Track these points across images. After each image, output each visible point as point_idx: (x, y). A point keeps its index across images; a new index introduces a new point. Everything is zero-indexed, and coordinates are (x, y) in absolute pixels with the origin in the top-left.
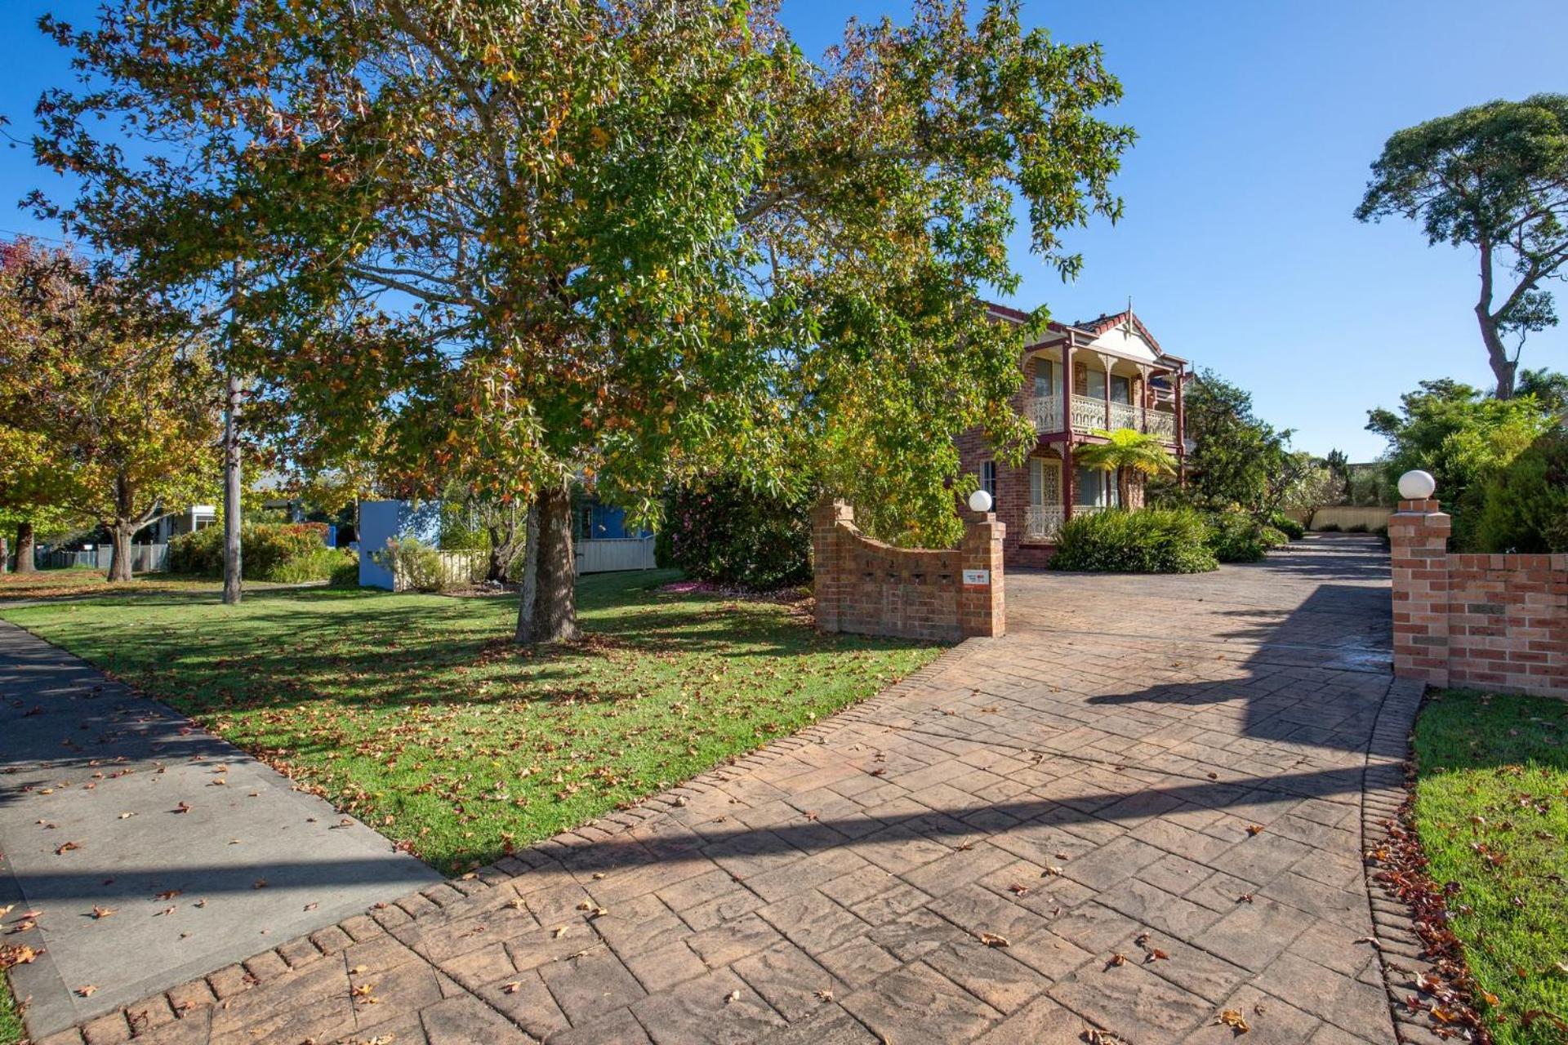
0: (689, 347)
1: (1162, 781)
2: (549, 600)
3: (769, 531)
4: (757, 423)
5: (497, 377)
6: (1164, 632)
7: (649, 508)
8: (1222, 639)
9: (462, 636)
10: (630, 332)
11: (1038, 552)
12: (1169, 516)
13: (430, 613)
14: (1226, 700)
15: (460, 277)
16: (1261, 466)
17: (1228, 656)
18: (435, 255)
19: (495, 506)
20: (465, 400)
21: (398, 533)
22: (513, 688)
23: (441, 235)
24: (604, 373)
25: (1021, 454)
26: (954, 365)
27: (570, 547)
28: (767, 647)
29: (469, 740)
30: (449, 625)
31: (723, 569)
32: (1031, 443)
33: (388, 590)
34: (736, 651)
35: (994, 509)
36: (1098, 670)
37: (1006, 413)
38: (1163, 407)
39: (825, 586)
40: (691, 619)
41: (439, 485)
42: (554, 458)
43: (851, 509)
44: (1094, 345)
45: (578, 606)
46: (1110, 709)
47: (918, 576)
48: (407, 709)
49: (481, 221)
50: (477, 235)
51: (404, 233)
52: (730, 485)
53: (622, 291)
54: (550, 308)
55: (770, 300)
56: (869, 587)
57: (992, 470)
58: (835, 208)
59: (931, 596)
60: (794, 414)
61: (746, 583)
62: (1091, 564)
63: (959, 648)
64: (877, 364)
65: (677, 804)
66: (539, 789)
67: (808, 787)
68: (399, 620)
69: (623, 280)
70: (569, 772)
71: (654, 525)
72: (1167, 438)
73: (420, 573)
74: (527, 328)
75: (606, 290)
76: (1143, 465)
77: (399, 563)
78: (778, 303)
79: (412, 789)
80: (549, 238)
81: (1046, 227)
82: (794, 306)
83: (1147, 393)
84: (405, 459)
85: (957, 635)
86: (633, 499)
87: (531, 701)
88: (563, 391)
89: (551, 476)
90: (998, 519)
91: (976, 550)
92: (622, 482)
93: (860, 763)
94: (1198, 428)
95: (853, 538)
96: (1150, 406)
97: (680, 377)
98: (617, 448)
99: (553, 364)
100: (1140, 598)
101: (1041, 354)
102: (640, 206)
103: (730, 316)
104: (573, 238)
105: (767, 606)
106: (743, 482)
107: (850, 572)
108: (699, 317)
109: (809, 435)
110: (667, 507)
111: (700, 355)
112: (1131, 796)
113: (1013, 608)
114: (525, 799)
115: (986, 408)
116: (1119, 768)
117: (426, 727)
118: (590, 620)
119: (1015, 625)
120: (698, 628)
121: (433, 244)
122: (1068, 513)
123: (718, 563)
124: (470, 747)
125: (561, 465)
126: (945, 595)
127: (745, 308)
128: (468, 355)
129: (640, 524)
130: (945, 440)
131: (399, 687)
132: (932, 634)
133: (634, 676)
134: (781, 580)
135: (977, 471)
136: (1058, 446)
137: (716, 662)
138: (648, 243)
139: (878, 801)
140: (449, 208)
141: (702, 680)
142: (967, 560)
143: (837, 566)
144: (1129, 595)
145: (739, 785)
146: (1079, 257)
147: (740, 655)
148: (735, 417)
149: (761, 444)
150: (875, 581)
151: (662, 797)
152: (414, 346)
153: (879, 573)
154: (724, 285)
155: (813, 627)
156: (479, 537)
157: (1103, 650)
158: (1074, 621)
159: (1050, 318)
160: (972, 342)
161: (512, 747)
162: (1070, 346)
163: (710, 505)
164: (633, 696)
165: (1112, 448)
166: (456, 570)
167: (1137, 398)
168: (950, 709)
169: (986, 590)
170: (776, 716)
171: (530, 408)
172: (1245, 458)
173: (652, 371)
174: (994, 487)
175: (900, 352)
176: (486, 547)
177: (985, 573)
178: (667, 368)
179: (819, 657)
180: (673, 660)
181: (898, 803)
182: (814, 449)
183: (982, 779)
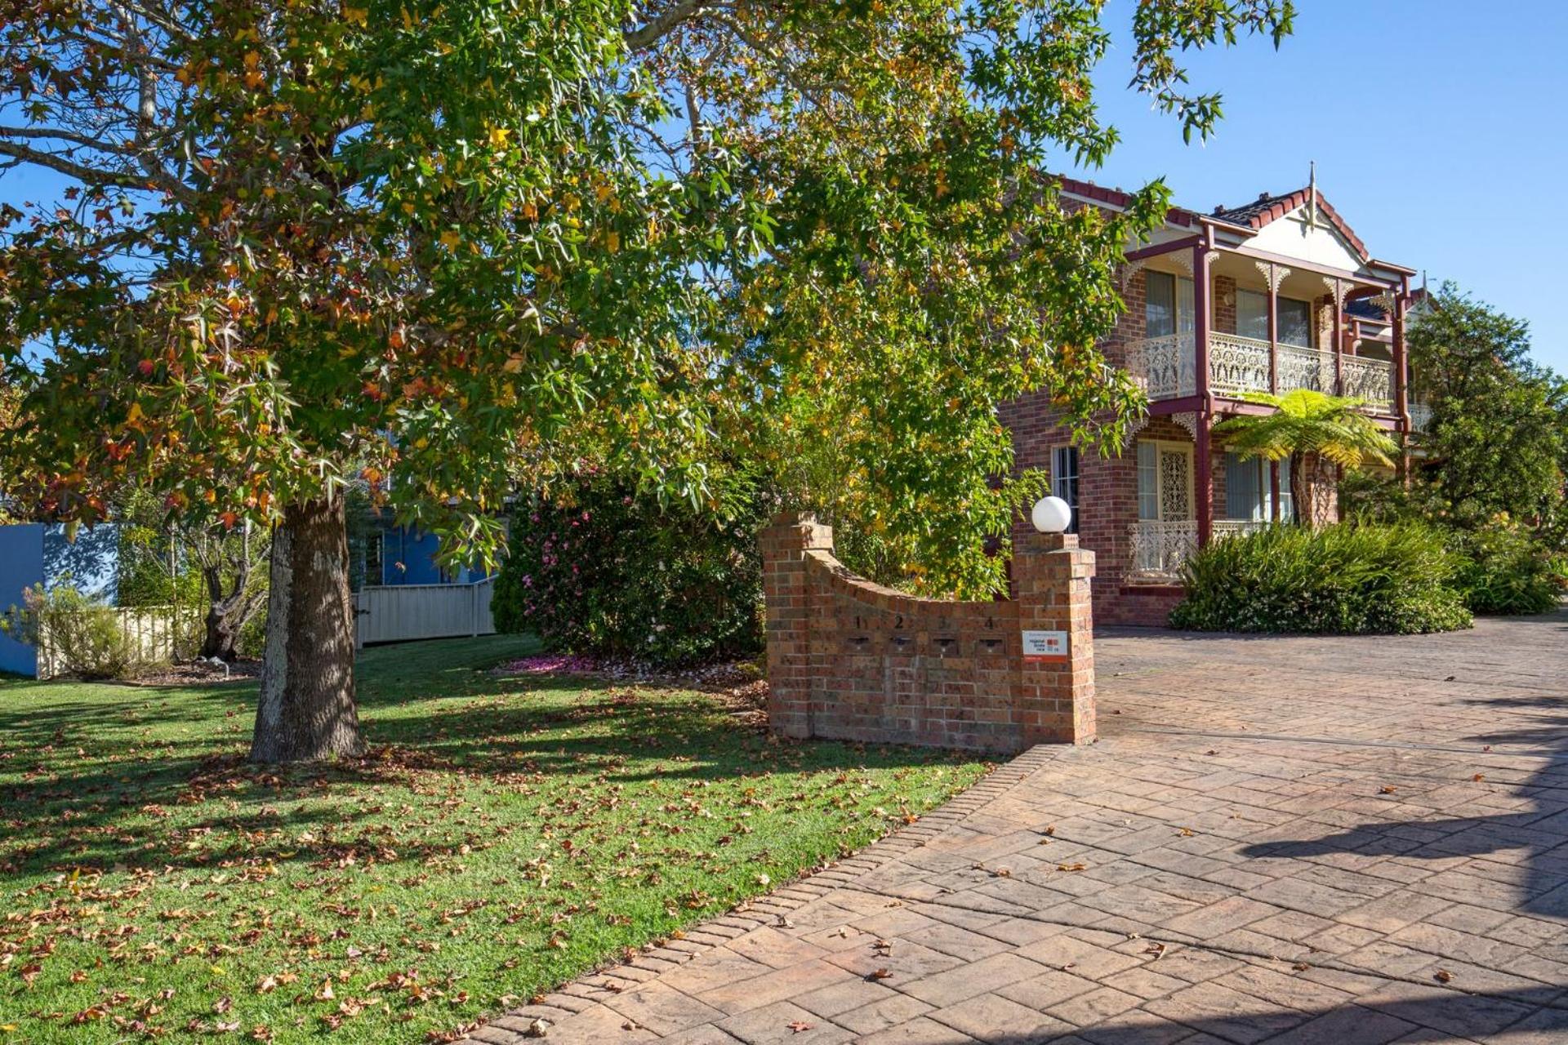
0: (548, 260)
1: (1377, 991)
2: (309, 690)
3: (688, 569)
4: (666, 387)
5: (208, 315)
6: (1375, 735)
7: (480, 534)
8: (1481, 746)
9: (158, 753)
10: (445, 235)
11: (1152, 599)
12: (1382, 537)
13: (104, 714)
14: (1488, 850)
15: (146, 142)
16: (1548, 450)
17: (1491, 774)
18: (99, 106)
19: (212, 531)
20: (156, 353)
21: (43, 580)
22: (247, 840)
23: (110, 71)
24: (400, 306)
25: (1119, 435)
26: (1002, 284)
27: (345, 597)
28: (686, 765)
29: (170, 930)
30: (136, 733)
31: (610, 633)
32: (1136, 413)
33: (29, 676)
34: (633, 772)
35: (1075, 527)
36: (1259, 799)
37: (1093, 364)
38: (1371, 350)
39: (785, 660)
40: (557, 718)
41: (113, 495)
42: (311, 451)
43: (828, 530)
44: (1248, 247)
45: (358, 700)
46: (1281, 866)
47: (945, 642)
48: (60, 878)
49: (180, 45)
50: (174, 70)
51: (44, 67)
52: (621, 492)
53: (430, 165)
54: (306, 197)
55: (684, 179)
56: (861, 661)
57: (1072, 461)
58: (796, 18)
59: (969, 675)
60: (728, 372)
61: (649, 656)
62: (1246, 619)
63: (1019, 763)
64: (869, 285)
65: (533, 1033)
66: (292, 1011)
67: (757, 1001)
68: (49, 727)
69: (433, 147)
70: (346, 981)
71: (488, 560)
72: (1378, 403)
73: (83, 647)
74: (263, 231)
75: (402, 165)
76: (1335, 451)
77: (46, 631)
78: (698, 184)
79: (68, 1017)
80: (301, 78)
81: (1161, 47)
82: (727, 191)
83: (1343, 326)
84: (50, 455)
85: (1013, 741)
86: (452, 517)
87: (280, 861)
88: (330, 336)
89: (304, 481)
90: (1082, 544)
91: (1044, 598)
92: (434, 489)
93: (847, 960)
94: (1433, 385)
95: (833, 579)
96: (1347, 350)
97: (532, 311)
98: (426, 430)
99: (310, 291)
100: (1334, 677)
101: (1157, 264)
102: (458, 20)
103: (616, 207)
104: (341, 76)
105: (686, 695)
106: (642, 487)
107: (829, 637)
108: (564, 210)
109: (755, 407)
110: (513, 531)
111: (567, 273)
112: (1321, 1014)
113: (1110, 694)
114: (267, 1029)
115: (1058, 357)
116: (1298, 966)
117: (94, 909)
118: (380, 722)
119: (1113, 722)
120: (566, 734)
121: (96, 86)
122: (1204, 533)
123: (601, 624)
124: (171, 941)
125: (322, 462)
126: (994, 674)
127: (643, 194)
128: (160, 276)
129: (464, 560)
130: (985, 412)
131: (47, 841)
132: (969, 740)
133: (458, 815)
134: (711, 650)
135: (1045, 465)
136: (1187, 420)
137: (598, 791)
138: (474, 83)
139: (880, 1024)
140: (123, 26)
141: (574, 821)
142: (1030, 615)
143: (806, 625)
144: (1313, 671)
145: (640, 999)
146: (1215, 100)
147: (640, 778)
148: (627, 377)
149: (672, 422)
150: (870, 651)
151: (506, 1021)
152: (65, 260)
153: (878, 638)
154: (606, 154)
155: (764, 730)
156: (187, 584)
157: (1266, 764)
158: (1218, 716)
159: (1172, 202)
160: (1035, 245)
161: (246, 939)
162: (1207, 249)
163: (585, 527)
164: (456, 850)
165: (1281, 422)
166: (146, 641)
167: (1325, 336)
168: (1001, 867)
169: (1062, 665)
170: (701, 880)
171: (270, 366)
172: (1519, 435)
173: (483, 301)
174: (1075, 491)
175: (908, 264)
176: (200, 601)
177: (1061, 636)
178: (509, 296)
179: (776, 779)
180: (524, 787)
181: (912, 1027)
182: (764, 430)
183: (1057, 987)
